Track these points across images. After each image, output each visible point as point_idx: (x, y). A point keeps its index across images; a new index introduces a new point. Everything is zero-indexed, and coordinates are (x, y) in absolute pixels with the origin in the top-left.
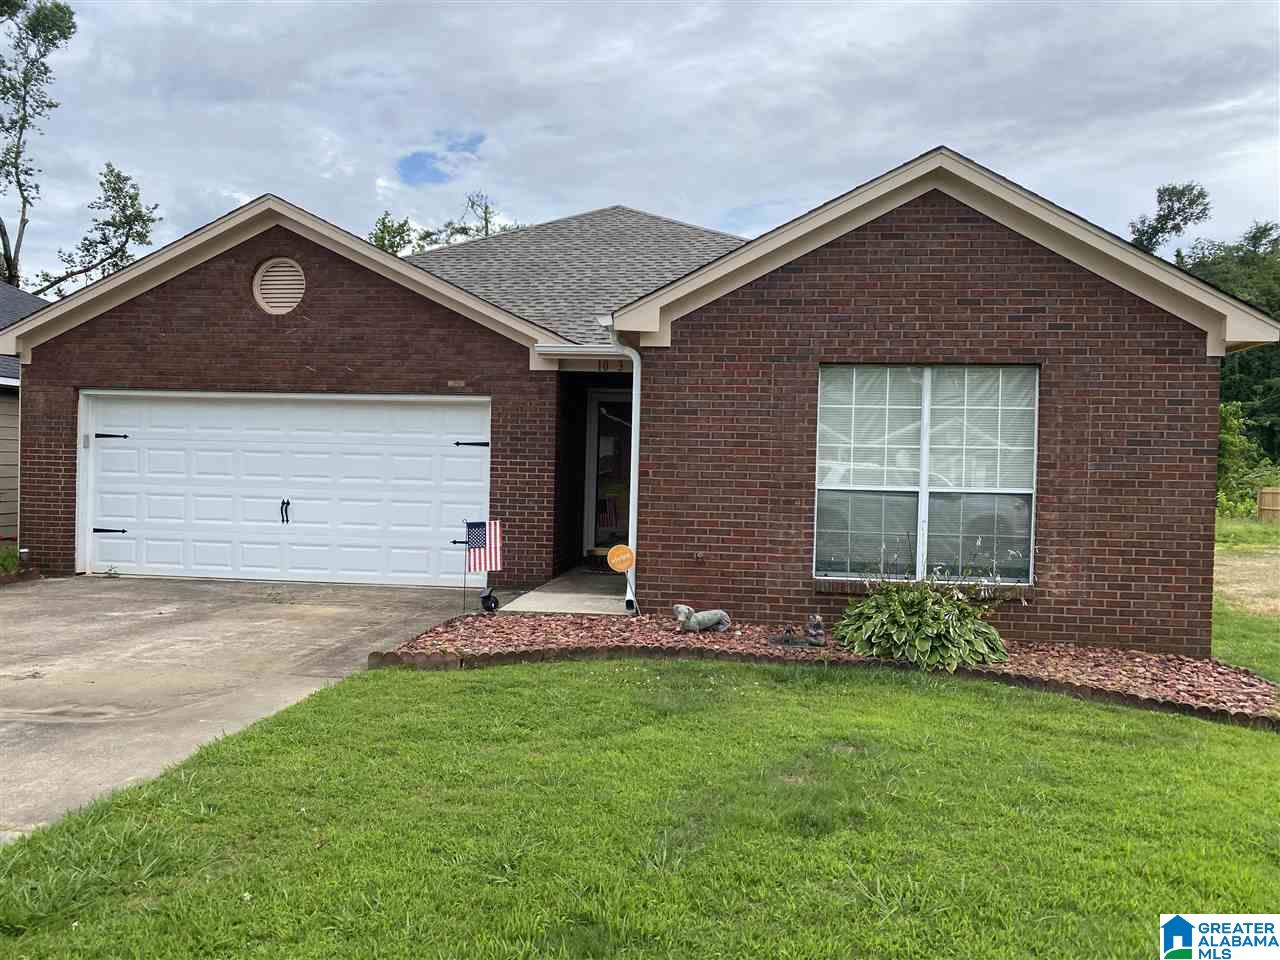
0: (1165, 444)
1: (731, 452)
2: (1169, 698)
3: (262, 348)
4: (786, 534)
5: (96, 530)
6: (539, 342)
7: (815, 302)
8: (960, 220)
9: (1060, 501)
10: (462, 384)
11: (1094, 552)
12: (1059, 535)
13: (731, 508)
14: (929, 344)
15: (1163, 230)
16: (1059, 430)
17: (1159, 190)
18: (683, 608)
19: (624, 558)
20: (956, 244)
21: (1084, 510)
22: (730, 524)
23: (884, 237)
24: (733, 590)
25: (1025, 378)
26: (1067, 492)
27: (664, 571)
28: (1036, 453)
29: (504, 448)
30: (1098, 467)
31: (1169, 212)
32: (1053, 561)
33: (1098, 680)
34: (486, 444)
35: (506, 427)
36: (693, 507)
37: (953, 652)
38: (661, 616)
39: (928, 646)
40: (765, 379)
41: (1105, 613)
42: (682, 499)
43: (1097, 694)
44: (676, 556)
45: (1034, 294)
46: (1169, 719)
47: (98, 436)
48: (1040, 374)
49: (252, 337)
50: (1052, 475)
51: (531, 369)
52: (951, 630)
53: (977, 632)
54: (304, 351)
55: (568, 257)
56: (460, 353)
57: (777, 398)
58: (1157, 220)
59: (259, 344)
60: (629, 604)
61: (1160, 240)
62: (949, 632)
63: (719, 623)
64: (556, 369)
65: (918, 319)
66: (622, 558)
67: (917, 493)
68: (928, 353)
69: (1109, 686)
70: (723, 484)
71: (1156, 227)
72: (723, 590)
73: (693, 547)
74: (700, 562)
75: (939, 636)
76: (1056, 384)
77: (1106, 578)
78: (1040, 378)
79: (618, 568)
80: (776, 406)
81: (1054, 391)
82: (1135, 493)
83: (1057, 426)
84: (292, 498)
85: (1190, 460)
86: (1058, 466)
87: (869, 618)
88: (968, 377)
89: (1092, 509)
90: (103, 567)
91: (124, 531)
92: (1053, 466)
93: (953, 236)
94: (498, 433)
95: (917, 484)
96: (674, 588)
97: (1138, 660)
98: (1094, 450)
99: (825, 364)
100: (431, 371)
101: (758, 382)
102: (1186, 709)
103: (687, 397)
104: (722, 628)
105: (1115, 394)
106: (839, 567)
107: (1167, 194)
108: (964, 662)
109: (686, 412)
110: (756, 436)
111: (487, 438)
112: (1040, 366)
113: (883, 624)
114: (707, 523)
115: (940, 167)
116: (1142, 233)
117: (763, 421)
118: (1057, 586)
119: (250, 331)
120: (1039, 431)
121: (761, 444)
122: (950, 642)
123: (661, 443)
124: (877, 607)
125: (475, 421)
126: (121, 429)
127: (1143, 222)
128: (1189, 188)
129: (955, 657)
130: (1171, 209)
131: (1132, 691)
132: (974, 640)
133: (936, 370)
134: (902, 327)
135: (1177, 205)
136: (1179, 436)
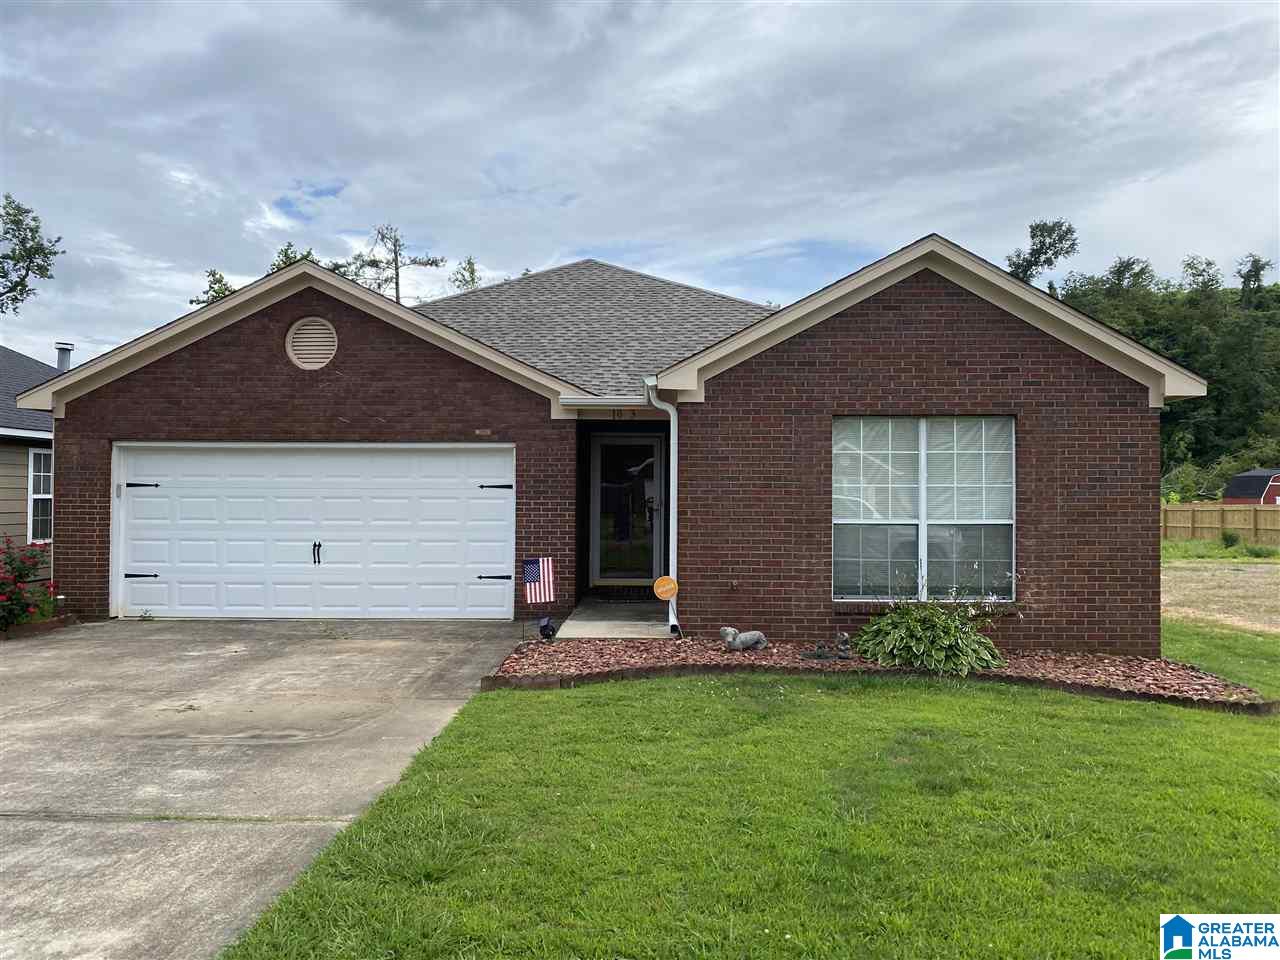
0: (1120, 480)
1: (759, 493)
2: (1143, 690)
3: (296, 402)
4: (809, 564)
5: (127, 576)
6: (562, 393)
7: (828, 364)
8: (948, 294)
9: (1036, 529)
10: (488, 432)
11: (1065, 572)
12: (1036, 558)
13: (760, 542)
14: (925, 398)
15: (1036, 264)
16: (1033, 470)
17: (1031, 226)
18: (730, 630)
19: (668, 587)
20: (942, 315)
21: (1056, 536)
22: (760, 556)
23: (884, 308)
24: (763, 613)
25: (1002, 428)
26: (1040, 522)
27: (703, 599)
28: (1014, 489)
29: (528, 490)
30: (1065, 501)
31: (1042, 247)
32: (1032, 580)
33: (1083, 678)
34: (510, 487)
35: (530, 471)
36: (727, 542)
37: (963, 660)
38: (702, 638)
39: (942, 655)
40: (788, 429)
41: (1075, 623)
42: (717, 535)
43: (1086, 689)
44: (713, 584)
45: (1008, 356)
46: (1150, 705)
47: (129, 485)
48: (1016, 424)
49: (286, 390)
50: (1029, 508)
51: (553, 417)
52: (959, 641)
53: (980, 643)
54: (336, 403)
55: (558, 311)
56: (486, 404)
57: (797, 446)
58: (1031, 254)
59: (292, 397)
60: (674, 628)
61: (1034, 273)
62: (958, 643)
63: (757, 642)
64: (576, 417)
65: (915, 377)
66: (666, 587)
67: (917, 525)
68: (924, 406)
69: (1093, 682)
70: (753, 521)
71: (1030, 261)
72: (755, 613)
73: (729, 577)
74: (733, 590)
75: (950, 647)
76: (1030, 432)
77: (1074, 594)
78: (1016, 427)
79: (662, 597)
80: (796, 453)
81: (1028, 437)
82: (1096, 522)
83: (1032, 466)
84: (325, 541)
85: (1139, 493)
86: (1034, 500)
87: (888, 634)
88: (956, 426)
89: (1062, 536)
90: (137, 611)
91: (156, 576)
92: (1029, 500)
93: (941, 308)
94: (522, 476)
95: (917, 517)
96: (712, 613)
97: (1106, 661)
98: (1062, 487)
99: (837, 416)
100: (458, 421)
101: (781, 432)
102: (1159, 698)
103: (720, 445)
104: (761, 647)
105: (1077, 439)
106: (855, 591)
107: (1039, 230)
108: (972, 668)
109: (719, 459)
110: (780, 479)
111: (511, 480)
112: (1015, 416)
113: (902, 638)
114: (740, 556)
115: (932, 251)
116: (1018, 266)
117: (786, 466)
118: (1037, 601)
119: (284, 385)
120: (1017, 472)
121: (785, 486)
122: (961, 652)
123: (699, 486)
124: (892, 624)
125: (500, 466)
126: (153, 478)
127: (1018, 256)
128: (1059, 225)
129: (966, 663)
130: (1043, 243)
131: (1112, 686)
132: (977, 650)
133: (929, 420)
134: (901, 384)
135: (1048, 240)
136: (1130, 473)
